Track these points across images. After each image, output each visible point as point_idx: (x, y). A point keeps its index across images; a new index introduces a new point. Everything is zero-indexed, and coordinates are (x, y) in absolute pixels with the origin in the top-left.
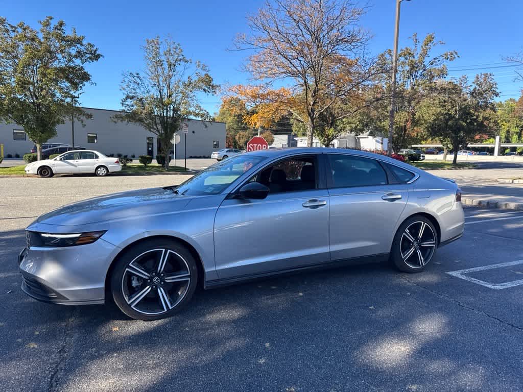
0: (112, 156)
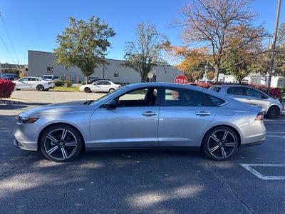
0: (118, 84)
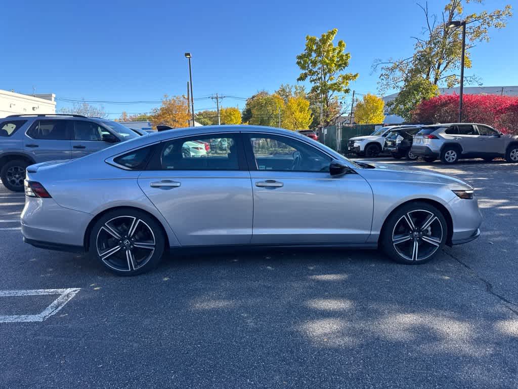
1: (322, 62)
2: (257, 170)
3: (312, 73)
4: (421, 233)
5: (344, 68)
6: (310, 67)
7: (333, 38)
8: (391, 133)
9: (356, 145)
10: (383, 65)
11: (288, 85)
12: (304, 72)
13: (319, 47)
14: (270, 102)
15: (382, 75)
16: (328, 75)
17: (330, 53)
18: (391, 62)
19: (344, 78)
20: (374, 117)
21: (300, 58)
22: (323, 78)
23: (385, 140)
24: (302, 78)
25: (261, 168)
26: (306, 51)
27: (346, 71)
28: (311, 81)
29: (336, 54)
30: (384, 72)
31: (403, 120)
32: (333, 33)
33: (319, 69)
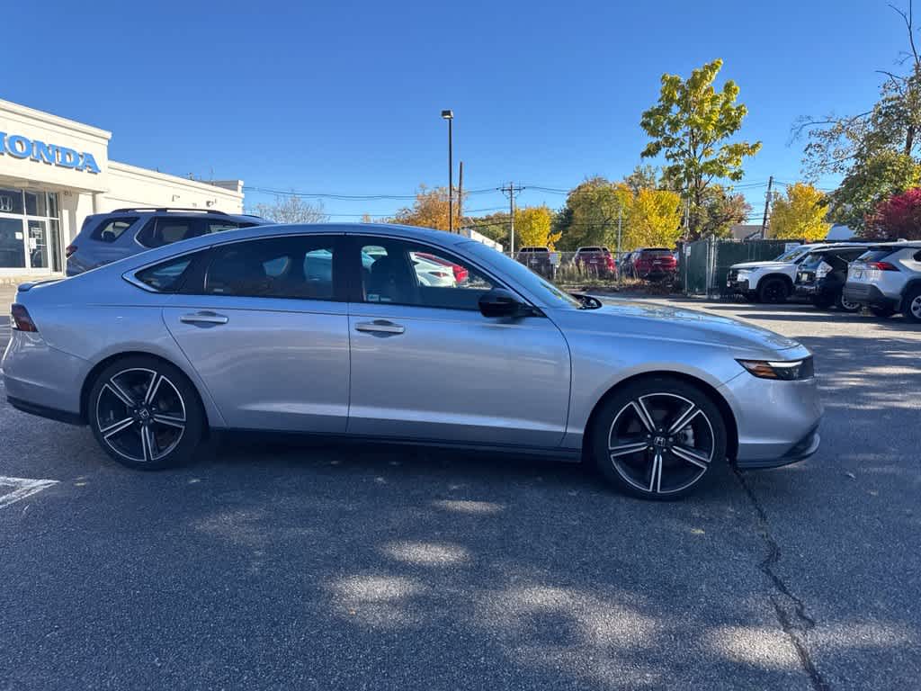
1: (689, 122)
2: (363, 302)
3: (670, 143)
4: (671, 440)
5: (732, 132)
6: (666, 131)
7: (714, 77)
8: (810, 256)
9: (741, 278)
10: (813, 127)
11: (650, 167)
12: (655, 140)
13: (685, 95)
14: (605, 196)
15: (810, 146)
16: (701, 146)
17: (706, 104)
18: (831, 120)
19: (731, 151)
20: (807, 228)
21: (649, 115)
22: (692, 152)
23: (797, 270)
24: (649, 153)
25: (372, 297)
26: (662, 103)
27: (735, 139)
28: (668, 158)
29: (718, 108)
30: (815, 140)
31: (852, 233)
32: (712, 68)
33: (686, 134)
